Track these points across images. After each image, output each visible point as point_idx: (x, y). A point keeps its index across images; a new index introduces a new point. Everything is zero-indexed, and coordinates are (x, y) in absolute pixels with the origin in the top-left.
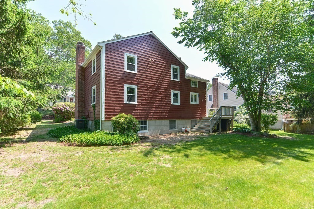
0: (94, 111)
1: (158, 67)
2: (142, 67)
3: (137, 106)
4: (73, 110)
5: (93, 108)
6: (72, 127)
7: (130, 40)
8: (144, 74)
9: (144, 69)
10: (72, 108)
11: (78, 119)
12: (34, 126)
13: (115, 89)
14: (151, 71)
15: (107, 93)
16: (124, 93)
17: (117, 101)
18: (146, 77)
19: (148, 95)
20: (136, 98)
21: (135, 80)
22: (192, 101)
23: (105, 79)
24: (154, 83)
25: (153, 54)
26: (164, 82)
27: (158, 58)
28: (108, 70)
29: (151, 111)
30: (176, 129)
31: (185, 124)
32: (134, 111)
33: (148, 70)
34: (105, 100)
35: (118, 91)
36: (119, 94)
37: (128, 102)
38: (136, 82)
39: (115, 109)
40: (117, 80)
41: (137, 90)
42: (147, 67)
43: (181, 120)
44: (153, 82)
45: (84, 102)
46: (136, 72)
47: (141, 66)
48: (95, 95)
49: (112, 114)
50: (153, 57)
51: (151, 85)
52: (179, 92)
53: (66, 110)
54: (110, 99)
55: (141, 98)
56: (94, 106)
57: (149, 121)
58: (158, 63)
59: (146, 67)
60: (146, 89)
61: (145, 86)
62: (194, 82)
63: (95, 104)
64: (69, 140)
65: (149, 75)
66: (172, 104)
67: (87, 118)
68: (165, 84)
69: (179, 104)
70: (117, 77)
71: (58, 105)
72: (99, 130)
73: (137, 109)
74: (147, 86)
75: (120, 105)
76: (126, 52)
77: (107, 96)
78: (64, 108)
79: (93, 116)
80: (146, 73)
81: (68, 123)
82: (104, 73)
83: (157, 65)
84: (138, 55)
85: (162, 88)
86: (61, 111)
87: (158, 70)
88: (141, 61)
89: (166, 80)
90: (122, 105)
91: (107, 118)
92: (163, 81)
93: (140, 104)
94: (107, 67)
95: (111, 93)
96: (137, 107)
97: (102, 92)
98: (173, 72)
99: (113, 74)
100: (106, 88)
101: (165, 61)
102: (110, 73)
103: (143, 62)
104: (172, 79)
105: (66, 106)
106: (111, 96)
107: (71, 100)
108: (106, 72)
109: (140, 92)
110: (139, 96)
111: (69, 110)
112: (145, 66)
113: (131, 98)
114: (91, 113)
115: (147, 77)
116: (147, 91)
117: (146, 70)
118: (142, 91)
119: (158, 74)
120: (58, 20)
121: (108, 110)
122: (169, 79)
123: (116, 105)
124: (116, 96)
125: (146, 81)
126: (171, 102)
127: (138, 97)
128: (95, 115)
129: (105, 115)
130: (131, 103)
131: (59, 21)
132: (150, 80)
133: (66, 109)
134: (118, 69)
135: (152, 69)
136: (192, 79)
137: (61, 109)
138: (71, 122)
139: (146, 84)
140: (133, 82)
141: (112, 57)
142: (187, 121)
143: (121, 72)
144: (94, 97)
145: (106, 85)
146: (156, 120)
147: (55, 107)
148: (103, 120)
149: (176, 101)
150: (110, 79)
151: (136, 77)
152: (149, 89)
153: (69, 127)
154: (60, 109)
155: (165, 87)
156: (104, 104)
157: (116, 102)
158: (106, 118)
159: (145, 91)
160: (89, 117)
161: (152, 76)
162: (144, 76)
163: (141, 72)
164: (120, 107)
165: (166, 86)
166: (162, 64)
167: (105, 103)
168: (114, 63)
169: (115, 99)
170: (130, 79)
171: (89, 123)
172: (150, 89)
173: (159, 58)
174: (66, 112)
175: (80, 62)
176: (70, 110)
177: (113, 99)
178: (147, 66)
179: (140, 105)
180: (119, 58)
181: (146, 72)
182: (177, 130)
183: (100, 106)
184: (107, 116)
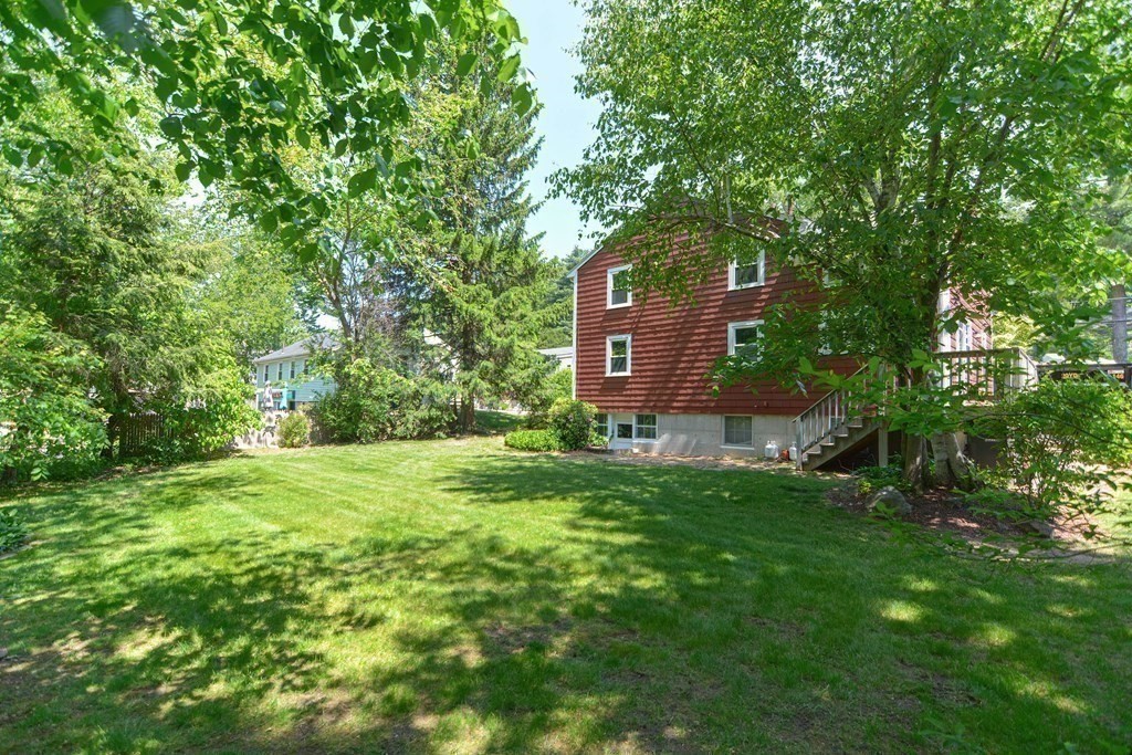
3: (630, 380)
8: (648, 301)
13: (591, 350)
15: (579, 359)
16: (605, 355)
17: (595, 373)
18: (651, 307)
19: (655, 351)
20: (629, 363)
21: (626, 321)
24: (673, 315)
26: (704, 305)
32: (624, 393)
34: (577, 373)
35: (597, 353)
36: (598, 358)
37: (613, 374)
38: (629, 327)
39: (590, 389)
40: (594, 331)
41: (630, 344)
43: (769, 417)
44: (668, 315)
46: (629, 303)
49: (586, 398)
51: (664, 322)
52: (762, 322)
54: (583, 371)
55: (638, 362)
57: (663, 416)
60: (652, 336)
61: (648, 330)
68: (705, 311)
70: (595, 326)
73: (629, 386)
75: (599, 381)
76: (610, 267)
77: (579, 365)
80: (653, 298)
89: (711, 298)
93: (637, 374)
95: (585, 359)
96: (631, 383)
100: (578, 351)
104: (732, 288)
106: (585, 364)
109: (636, 347)
110: (634, 356)
115: (655, 306)
116: (653, 342)
118: (641, 343)
123: (593, 381)
124: (592, 364)
125: (650, 318)
127: (632, 359)
130: (619, 374)
134: (595, 309)
140: (622, 327)
143: (600, 314)
145: (577, 345)
146: (677, 414)
150: (583, 332)
152: (659, 335)
155: (706, 317)
159: (649, 342)
162: (646, 307)
164: (599, 384)
165: (709, 314)
167: (577, 380)
169: (590, 370)
170: (616, 322)
172: (662, 334)
179: (637, 377)
180: (598, 287)
182: (752, 448)
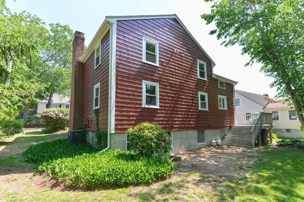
0: (98, 119)
1: (183, 61)
2: (165, 59)
3: (159, 111)
4: (68, 118)
5: (96, 114)
6: (65, 141)
7: (149, 20)
8: (167, 68)
9: (167, 62)
10: (67, 114)
11: (73, 129)
12: (11, 139)
13: (130, 86)
14: (176, 65)
15: (118, 91)
16: (141, 92)
17: (133, 103)
18: (169, 72)
19: (172, 97)
20: (158, 101)
21: (156, 75)
22: (220, 107)
23: (116, 70)
24: (179, 81)
25: (177, 43)
26: (191, 81)
27: (182, 49)
28: (121, 58)
29: (176, 119)
30: (204, 142)
31: (214, 134)
32: (155, 119)
33: (172, 63)
34: (116, 102)
35: (134, 89)
36: (136, 94)
37: (147, 106)
38: (158, 79)
39: (130, 116)
40: (132, 73)
41: (158, 89)
42: (171, 60)
43: (209, 130)
44: (177, 80)
45: (82, 106)
46: (157, 64)
47: (163, 57)
48: (99, 96)
49: (125, 122)
50: (177, 47)
51: (176, 83)
52: (207, 94)
53: (58, 117)
54: (122, 100)
55: (163, 101)
56: (97, 112)
57: (174, 132)
58: (183, 55)
59: (169, 59)
60: (170, 88)
61: (168, 84)
62: (221, 83)
63: (98, 109)
64: (53, 172)
65: (173, 70)
66: (200, 109)
67: (86, 127)
68: (191, 84)
69: (207, 109)
70: (133, 69)
71: (48, 111)
72: (106, 149)
73: (159, 115)
74: (171, 85)
75: (137, 110)
76: (144, 36)
77: (118, 95)
78: (56, 115)
79: (95, 126)
80: (170, 68)
81: (61, 133)
82: (115, 61)
83: (181, 58)
84: (160, 42)
85: (188, 89)
86: (52, 118)
87: (183, 64)
88: (163, 50)
89: (193, 79)
90: (139, 110)
91: (119, 129)
92: (189, 79)
93: (163, 108)
94: (119, 54)
95: (124, 92)
96: (159, 113)
97: (111, 90)
98: (200, 69)
99: (127, 64)
100: (117, 84)
101: (190, 54)
102: (123, 62)
103: (166, 51)
104: (199, 77)
105: (58, 112)
106: (125, 96)
107: (67, 107)
108: (117, 61)
109: (163, 92)
110: (161, 97)
111: (62, 118)
112: (168, 57)
113: (151, 100)
114: (93, 122)
115: (171, 73)
116: (170, 91)
117: (170, 63)
118: (164, 90)
119: (183, 70)
120: (55, 23)
121: (120, 118)
122: (196, 77)
123: (131, 110)
124: (131, 97)
125: (169, 78)
126: (198, 106)
127: (160, 99)
128: (98, 124)
129: (116, 125)
130: (151, 107)
131: (56, 25)
132: (174, 76)
133: (59, 115)
134: (134, 58)
135: (176, 62)
136: (219, 79)
137: (52, 116)
138: (65, 132)
139: (170, 82)
140: (153, 78)
141: (126, 40)
142: (216, 131)
143: (138, 63)
144: (97, 99)
145: (117, 79)
146: (182, 131)
147: (44, 113)
148: (113, 132)
149: (203, 105)
150: (123, 71)
151: (157, 72)
152: (173, 89)
153: (60, 141)
154: (50, 115)
155: (191, 86)
156: (114, 109)
157: (131, 106)
158: (116, 129)
159: (169, 91)
160: (88, 127)
161: (177, 71)
162: (167, 71)
163: (164, 66)
164: (136, 112)
165: (193, 85)
166: (187, 57)
167: (116, 106)
168: (129, 49)
169: (130, 101)
170: (149, 73)
171: (88, 135)
172: (175, 89)
173: (184, 50)
174: (59, 120)
175: (78, 56)
176: (64, 117)
177: (127, 101)
178: (171, 58)
179: (162, 110)
180: (136, 43)
181: (169, 66)
182: (206, 143)
183: (108, 111)
184: (119, 127)
